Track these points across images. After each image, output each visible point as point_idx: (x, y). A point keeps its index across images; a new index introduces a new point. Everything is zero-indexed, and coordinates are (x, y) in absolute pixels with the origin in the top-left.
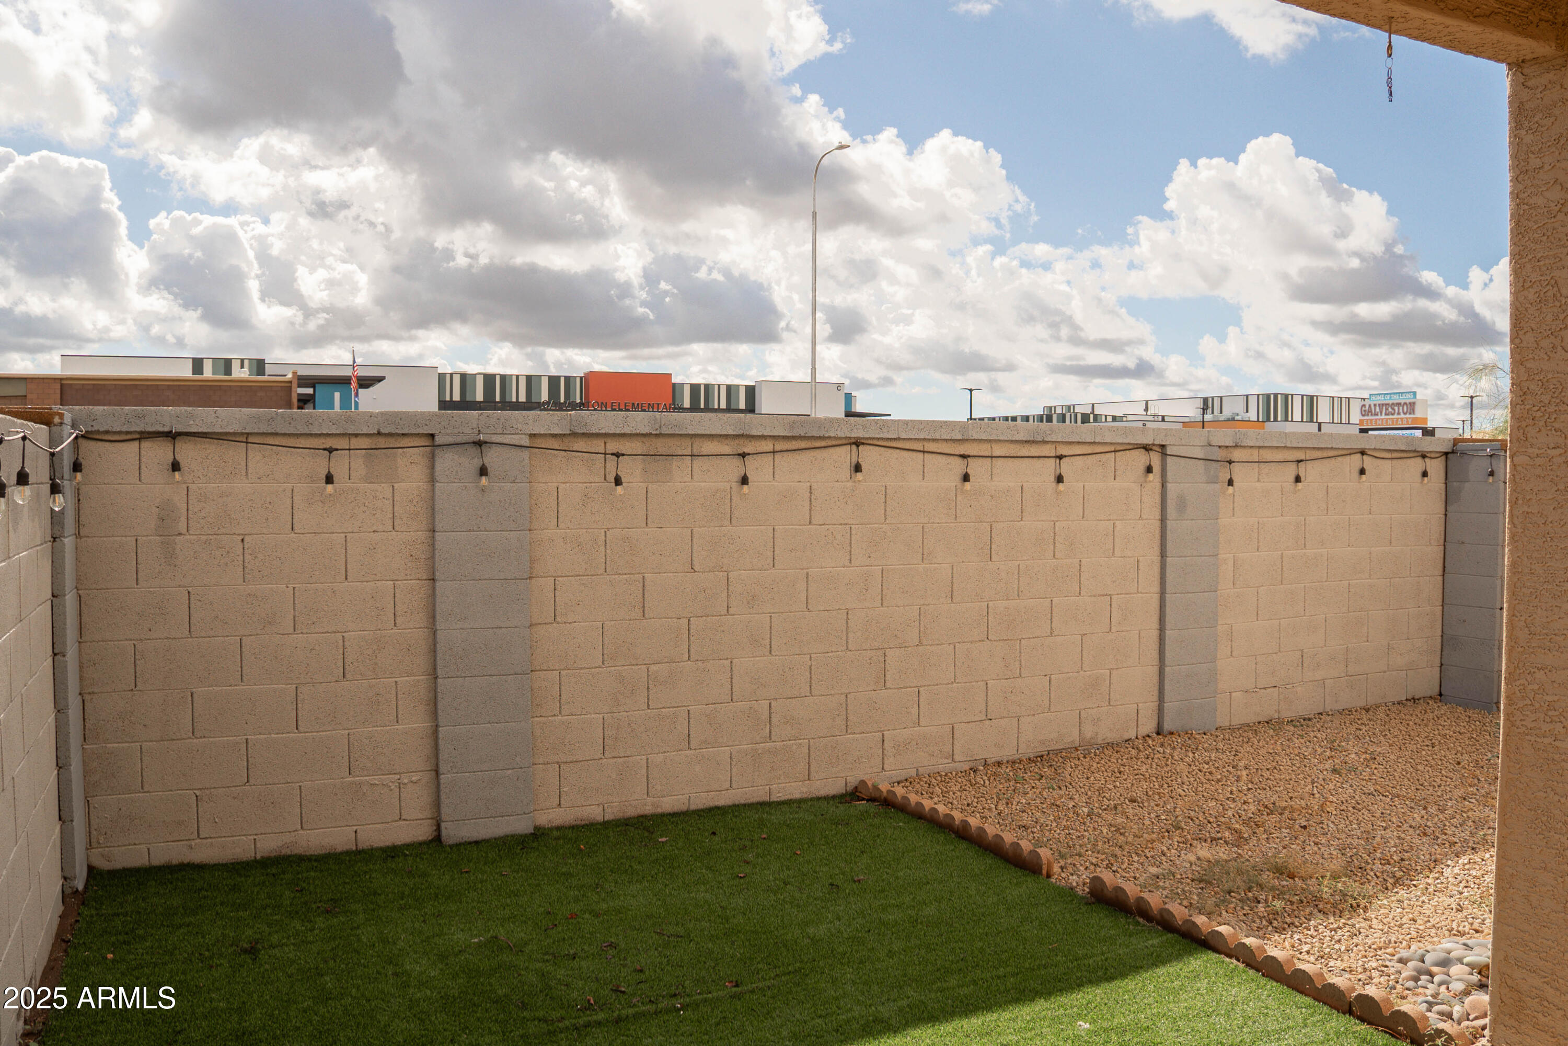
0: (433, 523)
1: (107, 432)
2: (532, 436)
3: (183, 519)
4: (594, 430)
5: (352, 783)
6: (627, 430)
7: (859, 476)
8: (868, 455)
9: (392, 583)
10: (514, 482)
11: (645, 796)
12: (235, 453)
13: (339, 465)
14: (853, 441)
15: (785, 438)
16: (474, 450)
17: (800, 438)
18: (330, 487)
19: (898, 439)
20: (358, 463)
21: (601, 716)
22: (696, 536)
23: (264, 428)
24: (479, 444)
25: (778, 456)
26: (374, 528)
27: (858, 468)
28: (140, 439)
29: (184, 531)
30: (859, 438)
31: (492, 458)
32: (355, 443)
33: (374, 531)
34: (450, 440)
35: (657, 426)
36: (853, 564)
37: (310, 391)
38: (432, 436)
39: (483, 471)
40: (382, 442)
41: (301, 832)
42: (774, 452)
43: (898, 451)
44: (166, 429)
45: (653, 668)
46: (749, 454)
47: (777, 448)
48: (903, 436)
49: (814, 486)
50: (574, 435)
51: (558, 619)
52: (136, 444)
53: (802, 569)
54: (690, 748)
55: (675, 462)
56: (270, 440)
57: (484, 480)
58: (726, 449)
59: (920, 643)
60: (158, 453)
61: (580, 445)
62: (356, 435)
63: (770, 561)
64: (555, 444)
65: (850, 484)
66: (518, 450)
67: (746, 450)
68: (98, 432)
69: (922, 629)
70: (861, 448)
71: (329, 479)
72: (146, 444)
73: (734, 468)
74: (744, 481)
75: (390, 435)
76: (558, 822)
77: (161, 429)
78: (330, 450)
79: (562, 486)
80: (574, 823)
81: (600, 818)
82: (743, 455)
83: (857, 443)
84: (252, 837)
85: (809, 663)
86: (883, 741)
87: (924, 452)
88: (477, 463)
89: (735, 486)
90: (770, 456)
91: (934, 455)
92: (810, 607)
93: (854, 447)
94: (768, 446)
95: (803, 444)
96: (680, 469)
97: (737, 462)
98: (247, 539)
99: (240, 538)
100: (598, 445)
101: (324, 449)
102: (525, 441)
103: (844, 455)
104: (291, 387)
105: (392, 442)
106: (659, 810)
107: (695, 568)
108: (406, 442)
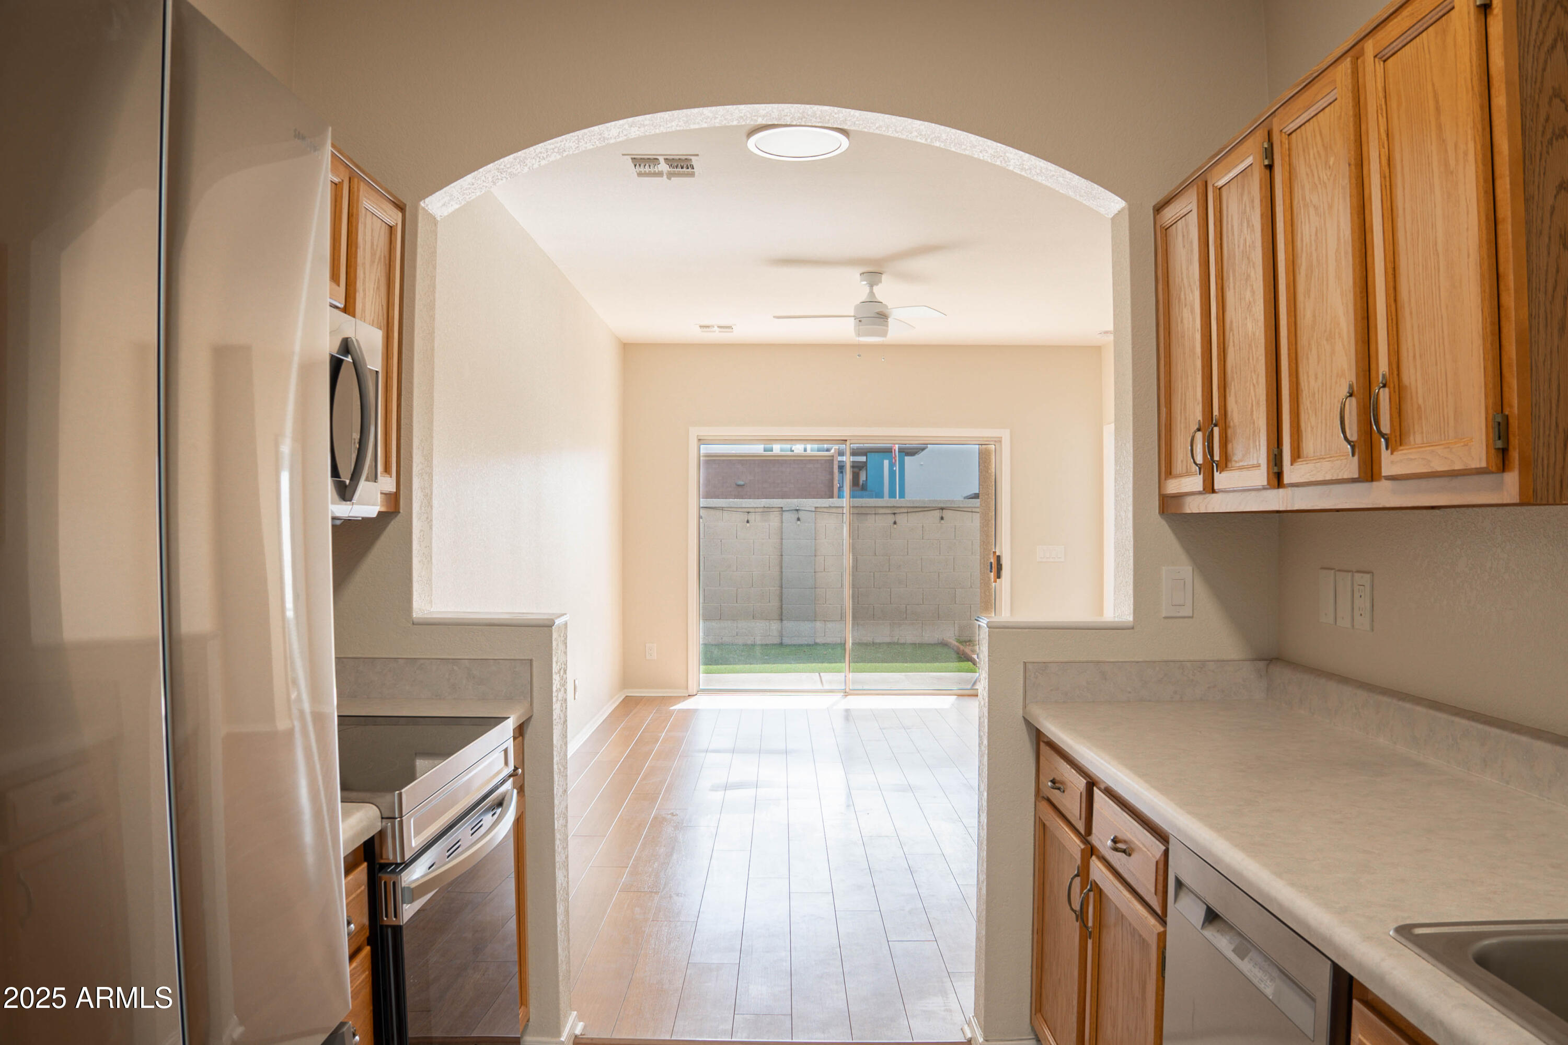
0: (782, 536)
2: (816, 508)
4: (838, 505)
7: (942, 522)
8: (946, 514)
9: (768, 556)
10: (809, 523)
12: (719, 513)
13: (752, 517)
15: (911, 507)
16: (796, 512)
17: (916, 507)
18: (748, 525)
19: (959, 507)
20: (758, 517)
21: (840, 606)
22: (877, 543)
23: (727, 506)
24: (797, 510)
25: (909, 514)
26: (763, 538)
27: (942, 518)
31: (801, 514)
32: (757, 510)
34: (787, 509)
36: (941, 555)
37: (863, 459)
38: (782, 508)
39: (799, 519)
40: (766, 510)
41: (737, 637)
42: (907, 512)
43: (960, 512)
45: (860, 590)
47: (909, 511)
48: (961, 506)
49: (924, 525)
50: (830, 507)
51: (825, 571)
53: (919, 556)
54: (874, 620)
55: (869, 516)
56: (730, 509)
57: (799, 522)
58: (888, 511)
59: (972, 587)
61: (834, 510)
62: (757, 508)
63: (906, 553)
64: (825, 510)
65: (939, 525)
66: (811, 512)
67: (896, 512)
70: (944, 511)
71: (748, 522)
73: (891, 519)
74: (895, 523)
75: (767, 507)
76: (824, 642)
78: (748, 512)
79: (827, 525)
80: (830, 643)
81: (839, 642)
82: (894, 514)
83: (942, 509)
85: (922, 592)
86: (955, 625)
87: (972, 512)
89: (892, 524)
90: (906, 514)
92: (923, 570)
94: (904, 510)
95: (920, 509)
96: (871, 519)
97: (893, 516)
99: (720, 540)
100: (840, 511)
102: (814, 509)
103: (937, 514)
105: (769, 510)
107: (877, 554)
108: (774, 510)
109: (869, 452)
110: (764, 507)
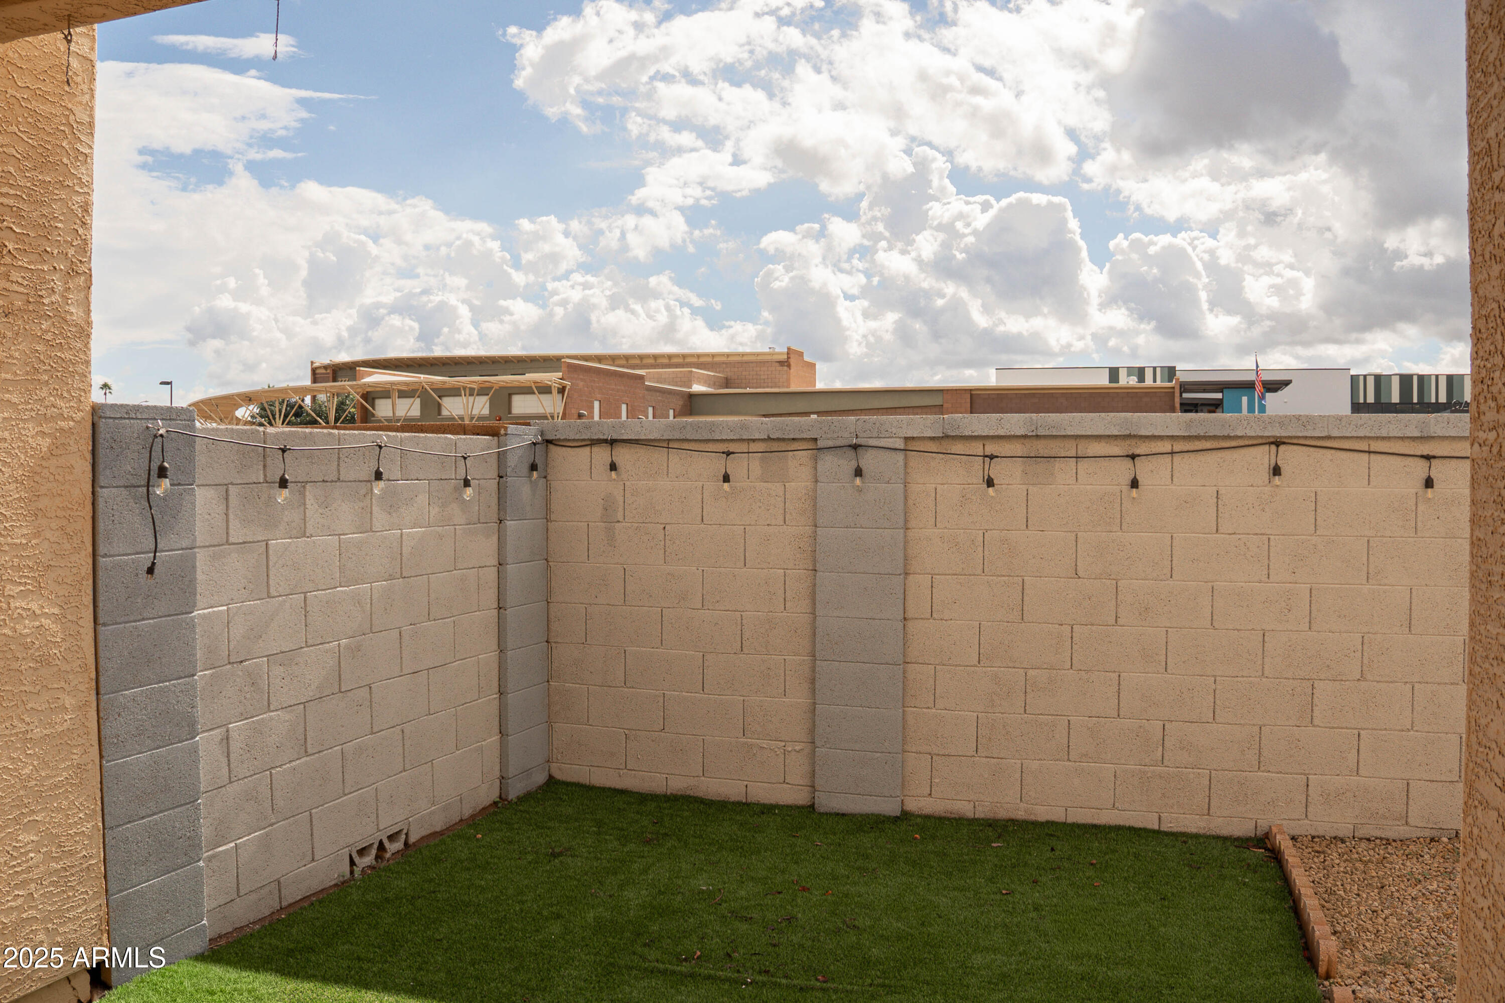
0: (815, 519)
1: (566, 440)
2: (906, 439)
3: (621, 509)
4: (967, 433)
5: (746, 743)
6: (1001, 432)
7: (1279, 480)
8: (1289, 457)
9: (782, 571)
10: (888, 483)
11: (1019, 801)
12: (658, 456)
13: (736, 466)
14: (1272, 440)
15: (1184, 438)
16: (851, 453)
17: (1198, 438)
18: (726, 485)
19: (1329, 438)
20: (756, 464)
21: (975, 714)
22: (1080, 541)
23: (677, 436)
24: (855, 447)
25: (1177, 458)
26: (768, 523)
28: (591, 445)
29: (621, 519)
30: (1281, 437)
31: (868, 460)
32: (754, 447)
33: (768, 525)
34: (831, 443)
35: (1033, 428)
36: (1271, 579)
37: (1219, 396)
38: (816, 440)
39: (859, 472)
40: (775, 446)
41: (703, 778)
42: (1172, 453)
43: (1333, 451)
44: (605, 437)
45: (1031, 673)
46: (1139, 456)
47: (1176, 449)
48: (1335, 433)
49: (1222, 491)
50: (946, 437)
51: (934, 615)
52: (588, 449)
53: (1206, 582)
54: (1069, 760)
55: (1058, 464)
56: (686, 446)
57: (858, 481)
58: (1115, 449)
59: (1362, 678)
60: (602, 455)
61: (959, 447)
62: (754, 440)
63: (1167, 571)
64: (932, 446)
65: (1267, 489)
66: (893, 453)
67: (1137, 452)
68: (559, 440)
69: (1365, 661)
70: (1282, 448)
71: (726, 479)
72: (596, 449)
73: (1123, 470)
74: (1134, 484)
75: (778, 439)
76: (927, 811)
77: (602, 437)
78: (728, 454)
79: (939, 487)
80: (944, 815)
81: (970, 815)
82: (1133, 457)
83: (1278, 443)
84: (664, 776)
85: (1213, 687)
86: (1308, 785)
87: (1369, 452)
88: (854, 464)
89: (1126, 488)
90: (1167, 457)
91: (1383, 456)
92: (1214, 624)
93: (1273, 447)
94: (1166, 446)
95: (1208, 445)
96: (1064, 471)
97: (1128, 463)
98: (668, 527)
99: (662, 526)
100: (977, 448)
101: (723, 453)
102: (900, 444)
103: (1262, 457)
104: (1174, 392)
105: (783, 446)
106: (1033, 818)
107: (1080, 574)
108: (795, 446)
109: (1226, 388)
110: (769, 439)
